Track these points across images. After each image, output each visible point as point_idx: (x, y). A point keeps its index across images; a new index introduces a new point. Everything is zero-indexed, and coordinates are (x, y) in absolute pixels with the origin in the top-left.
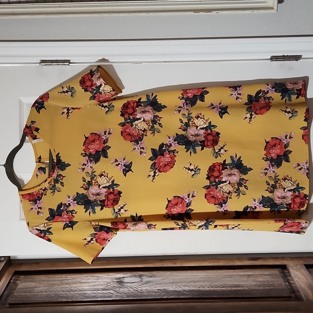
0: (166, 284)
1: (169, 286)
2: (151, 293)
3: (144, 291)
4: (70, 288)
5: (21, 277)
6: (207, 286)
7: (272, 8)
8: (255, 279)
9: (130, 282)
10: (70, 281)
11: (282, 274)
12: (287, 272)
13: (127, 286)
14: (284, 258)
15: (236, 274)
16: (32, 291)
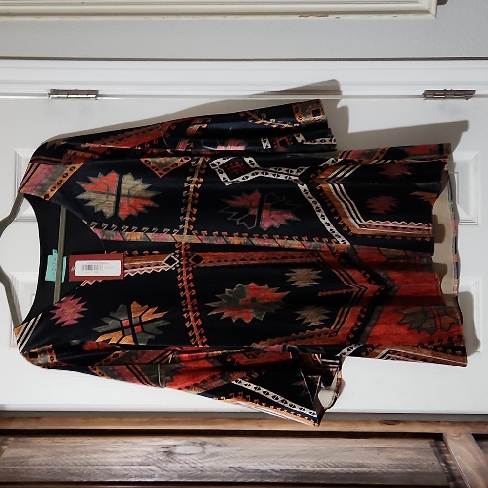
0: (244, 459)
1: (248, 462)
2: (217, 473)
3: (207, 469)
4: (87, 460)
5: (10, 439)
6: (311, 464)
7: (428, 12)
8: (390, 456)
9: (185, 453)
10: (88, 449)
11: (436, 449)
12: (444, 445)
13: (180, 460)
14: (439, 422)
15: (360, 445)
16: (24, 463)
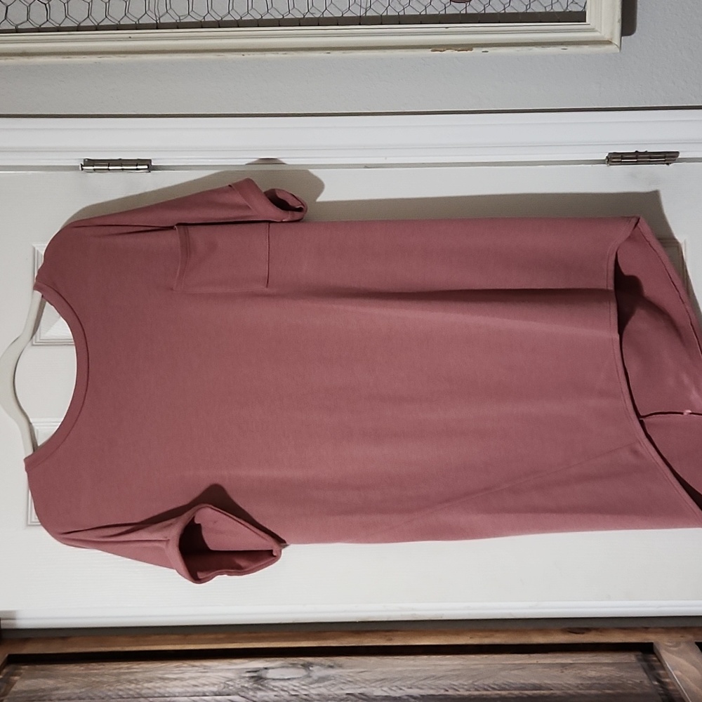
0: (367, 682)
1: (374, 687)
3: (314, 697)
4: (138, 691)
5: (23, 667)
6: (466, 687)
7: (609, 42)
8: (579, 673)
9: (282, 677)
10: (139, 676)
11: (645, 664)
12: (655, 658)
13: (274, 686)
14: (647, 628)
15: (535, 662)
16: (45, 698)
